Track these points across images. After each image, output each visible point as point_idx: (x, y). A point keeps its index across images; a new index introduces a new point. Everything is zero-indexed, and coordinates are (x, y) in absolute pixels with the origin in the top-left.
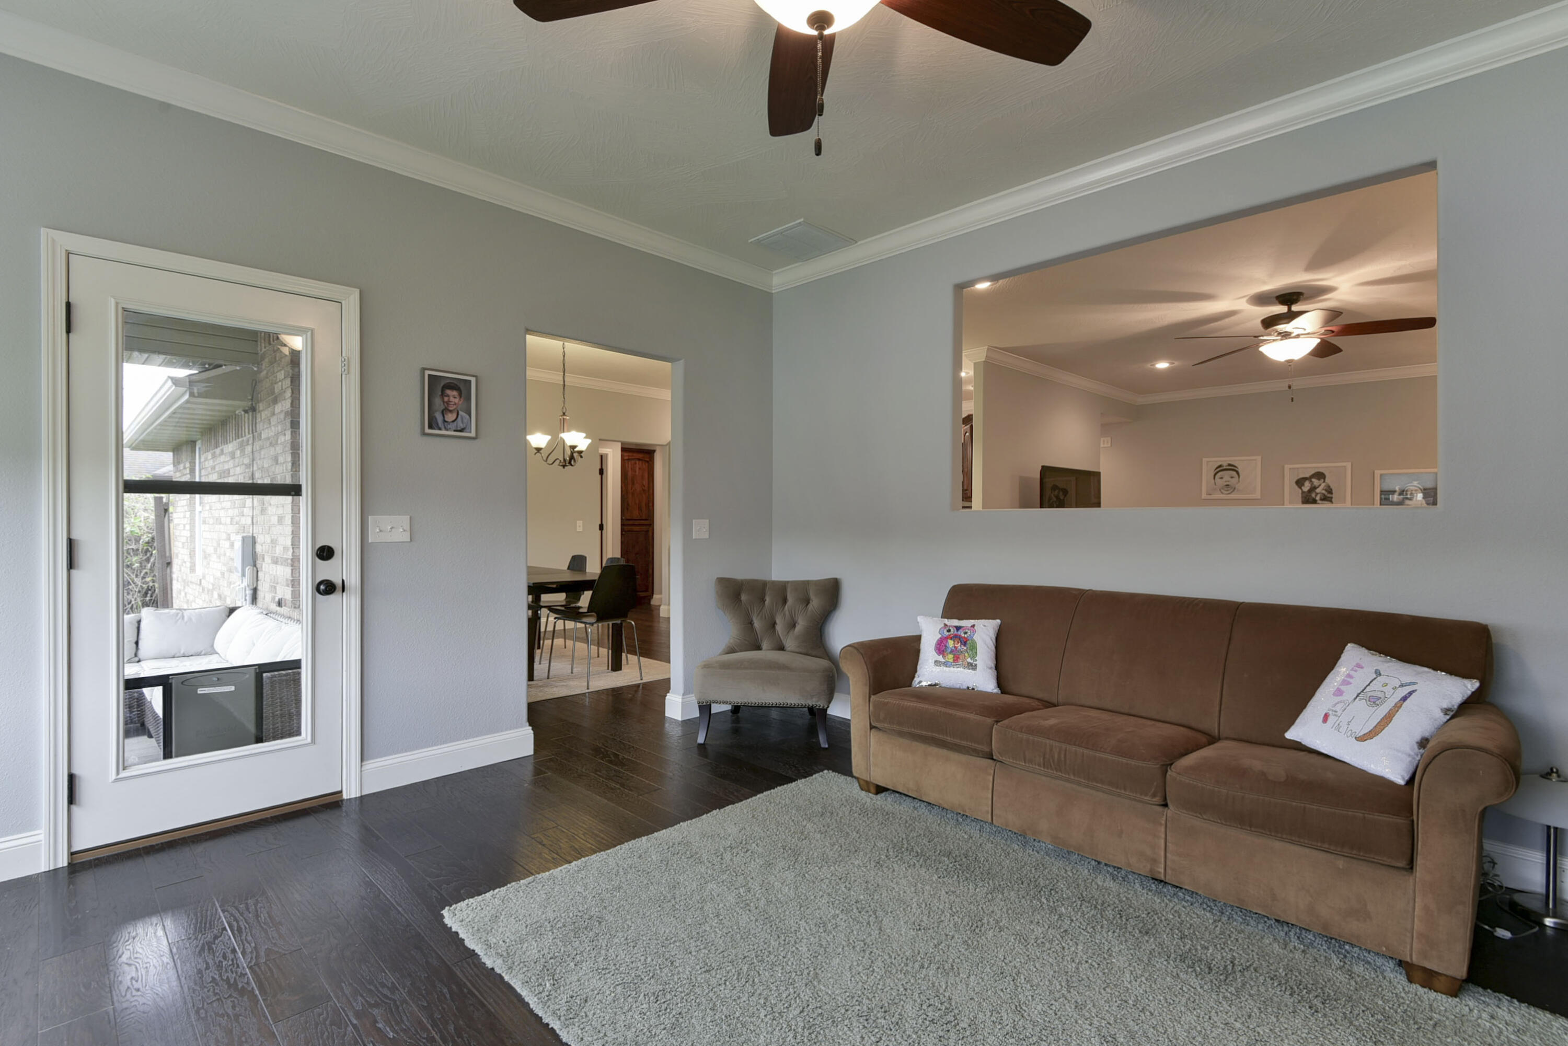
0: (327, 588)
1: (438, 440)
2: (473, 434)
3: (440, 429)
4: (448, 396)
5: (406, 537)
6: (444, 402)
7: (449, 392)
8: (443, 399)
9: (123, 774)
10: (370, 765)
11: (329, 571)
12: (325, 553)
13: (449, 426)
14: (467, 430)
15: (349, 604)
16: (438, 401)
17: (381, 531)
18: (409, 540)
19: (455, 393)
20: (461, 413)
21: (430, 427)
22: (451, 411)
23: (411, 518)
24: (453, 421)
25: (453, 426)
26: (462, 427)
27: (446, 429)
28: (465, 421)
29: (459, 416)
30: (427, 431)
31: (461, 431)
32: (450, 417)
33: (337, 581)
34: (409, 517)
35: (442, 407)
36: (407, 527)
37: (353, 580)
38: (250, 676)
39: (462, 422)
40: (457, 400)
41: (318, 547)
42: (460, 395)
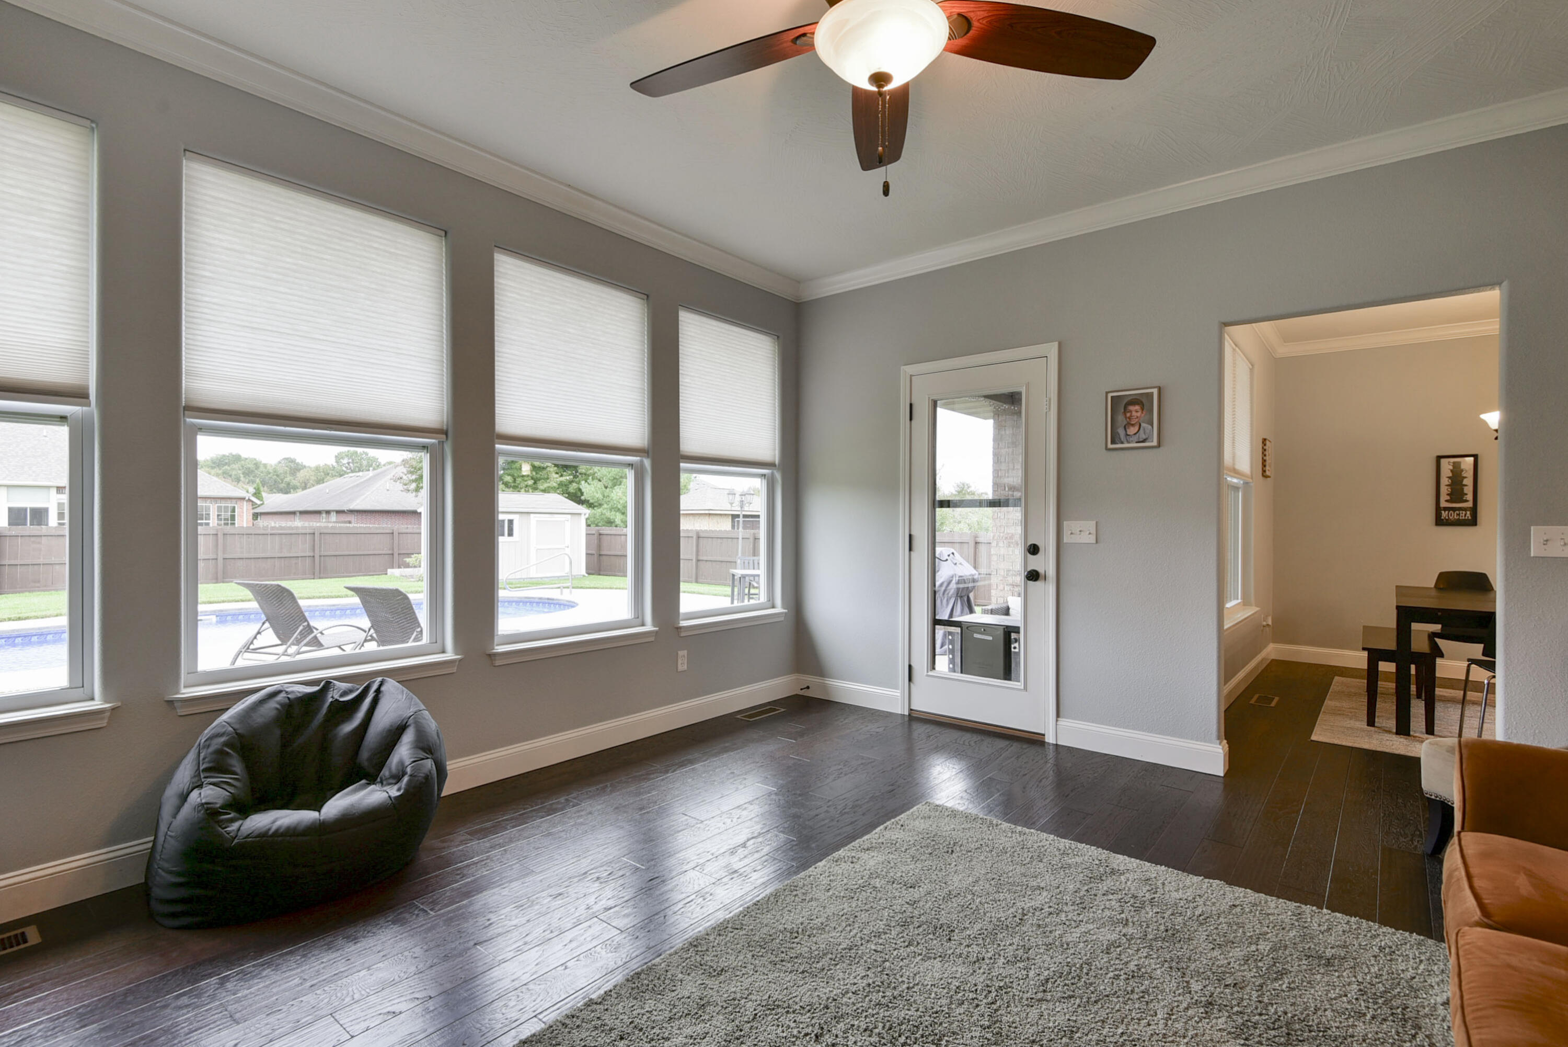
0: (1033, 576)
1: (1121, 453)
2: (1155, 443)
3: (1122, 443)
4: (1131, 411)
5: (1092, 539)
6: (1126, 418)
7: (1131, 408)
8: (1125, 415)
9: (930, 673)
10: (1063, 722)
11: (1036, 563)
12: (1034, 550)
13: (1131, 439)
14: (1149, 440)
15: (1049, 588)
16: (1121, 419)
17: (1072, 534)
18: (1094, 542)
19: (1137, 407)
20: (1143, 425)
21: (1113, 442)
22: (1133, 425)
23: (1097, 523)
24: (1135, 434)
25: (1135, 438)
26: (1144, 437)
27: (1128, 442)
28: (1147, 431)
29: (1142, 428)
30: (1110, 446)
31: (1144, 441)
32: (1131, 431)
33: (1041, 571)
34: (1094, 522)
35: (1125, 423)
36: (1093, 531)
37: (1051, 572)
38: (1000, 633)
39: (1145, 433)
40: (1139, 414)
41: (1029, 544)
42: (1142, 409)
